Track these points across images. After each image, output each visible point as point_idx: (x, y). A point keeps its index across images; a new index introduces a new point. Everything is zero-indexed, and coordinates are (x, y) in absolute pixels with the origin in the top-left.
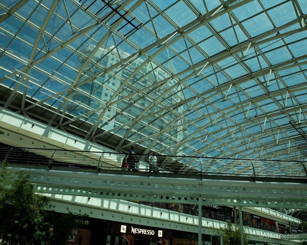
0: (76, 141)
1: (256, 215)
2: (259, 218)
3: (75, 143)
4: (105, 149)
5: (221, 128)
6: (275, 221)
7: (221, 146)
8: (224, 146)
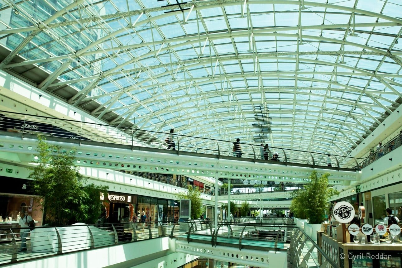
0: (40, 96)
1: (190, 179)
2: (192, 181)
3: (40, 98)
4: (70, 107)
5: (160, 64)
6: (203, 183)
7: (154, 87)
8: (158, 87)
